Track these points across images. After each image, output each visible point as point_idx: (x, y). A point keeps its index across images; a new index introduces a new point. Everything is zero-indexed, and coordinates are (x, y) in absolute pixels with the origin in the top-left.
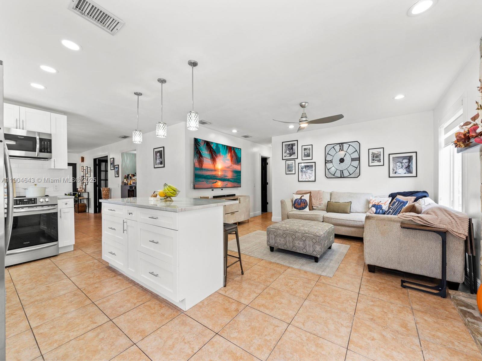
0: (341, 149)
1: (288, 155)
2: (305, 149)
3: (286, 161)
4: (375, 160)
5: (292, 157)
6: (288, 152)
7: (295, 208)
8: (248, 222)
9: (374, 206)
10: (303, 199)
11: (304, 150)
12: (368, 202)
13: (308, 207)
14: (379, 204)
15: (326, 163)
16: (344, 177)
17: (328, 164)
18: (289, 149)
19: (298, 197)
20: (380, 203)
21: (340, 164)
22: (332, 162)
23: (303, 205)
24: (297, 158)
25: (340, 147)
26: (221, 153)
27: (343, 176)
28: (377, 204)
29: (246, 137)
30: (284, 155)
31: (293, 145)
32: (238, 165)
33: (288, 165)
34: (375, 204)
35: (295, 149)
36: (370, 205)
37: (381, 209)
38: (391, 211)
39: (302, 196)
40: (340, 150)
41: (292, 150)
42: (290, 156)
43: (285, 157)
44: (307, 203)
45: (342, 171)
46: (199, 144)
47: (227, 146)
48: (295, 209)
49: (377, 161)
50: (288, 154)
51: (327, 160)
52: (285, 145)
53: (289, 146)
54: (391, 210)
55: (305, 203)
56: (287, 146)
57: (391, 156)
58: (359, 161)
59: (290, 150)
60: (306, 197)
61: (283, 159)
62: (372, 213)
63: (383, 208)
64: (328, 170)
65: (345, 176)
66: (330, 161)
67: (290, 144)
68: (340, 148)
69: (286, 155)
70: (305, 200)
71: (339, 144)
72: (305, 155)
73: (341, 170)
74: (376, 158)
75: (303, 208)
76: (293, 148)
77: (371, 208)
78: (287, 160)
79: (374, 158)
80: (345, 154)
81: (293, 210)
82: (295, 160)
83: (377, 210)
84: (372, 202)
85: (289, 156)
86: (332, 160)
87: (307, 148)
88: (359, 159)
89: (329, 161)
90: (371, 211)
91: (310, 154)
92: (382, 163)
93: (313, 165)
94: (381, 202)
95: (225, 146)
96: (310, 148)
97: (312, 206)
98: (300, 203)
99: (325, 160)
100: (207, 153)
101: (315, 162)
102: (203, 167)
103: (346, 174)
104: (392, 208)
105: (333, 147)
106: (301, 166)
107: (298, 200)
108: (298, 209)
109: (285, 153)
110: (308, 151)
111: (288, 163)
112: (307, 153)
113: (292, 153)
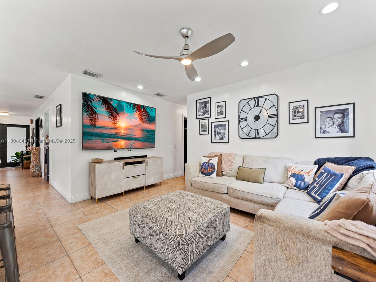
0: (257, 105)
2: (218, 107)
3: (200, 120)
4: (297, 117)
5: (206, 116)
6: (202, 110)
7: (202, 173)
8: (161, 185)
9: (293, 175)
10: (210, 163)
11: (217, 108)
12: (287, 169)
13: (215, 172)
14: (300, 174)
15: (239, 121)
16: (259, 138)
17: (242, 122)
18: (203, 107)
19: (206, 160)
20: (301, 172)
21: (255, 122)
22: (246, 121)
23: (210, 170)
24: (211, 117)
25: (255, 101)
26: (125, 110)
27: (258, 137)
28: (297, 173)
29: (159, 95)
30: (198, 113)
31: (206, 103)
32: (150, 125)
33: (202, 124)
34: (296, 173)
35: (208, 106)
36: (289, 174)
37: (302, 181)
38: (317, 186)
39: (210, 160)
40: (255, 106)
41: (206, 109)
42: (204, 115)
43: (199, 116)
44: (215, 168)
45: (257, 131)
46: (92, 101)
47: (135, 105)
48: (202, 175)
49: (299, 118)
51: (240, 118)
52: (199, 103)
53: (203, 105)
54: (317, 184)
55: (212, 168)
56: (201, 104)
57: (318, 110)
58: (276, 118)
59: (204, 109)
60: (215, 161)
61: (197, 119)
62: (291, 185)
63: (305, 180)
64: (242, 129)
65: (260, 137)
66: (244, 119)
67: (204, 102)
68: (255, 104)
70: (213, 164)
71: (254, 98)
72: (218, 113)
73: (256, 129)
74: (298, 113)
75: (210, 174)
76: (206, 106)
77: (290, 178)
79: (296, 114)
80: (261, 110)
81: (199, 175)
82: (208, 119)
83: (297, 181)
84: (291, 169)
86: (246, 118)
87: (221, 105)
88: (277, 116)
89: (242, 119)
90: (289, 182)
91: (223, 111)
92: (305, 120)
93: (226, 124)
94: (303, 170)
95: (131, 104)
96: (223, 105)
97: (222, 171)
98: (207, 167)
99: (239, 118)
100: (104, 110)
101: (228, 121)
102: (96, 125)
103: (262, 133)
104: (318, 181)
105: (248, 102)
106: (214, 125)
107: (206, 164)
108: (204, 175)
109: (199, 112)
110: (221, 108)
111: (201, 123)
112: (220, 111)
113: (206, 111)
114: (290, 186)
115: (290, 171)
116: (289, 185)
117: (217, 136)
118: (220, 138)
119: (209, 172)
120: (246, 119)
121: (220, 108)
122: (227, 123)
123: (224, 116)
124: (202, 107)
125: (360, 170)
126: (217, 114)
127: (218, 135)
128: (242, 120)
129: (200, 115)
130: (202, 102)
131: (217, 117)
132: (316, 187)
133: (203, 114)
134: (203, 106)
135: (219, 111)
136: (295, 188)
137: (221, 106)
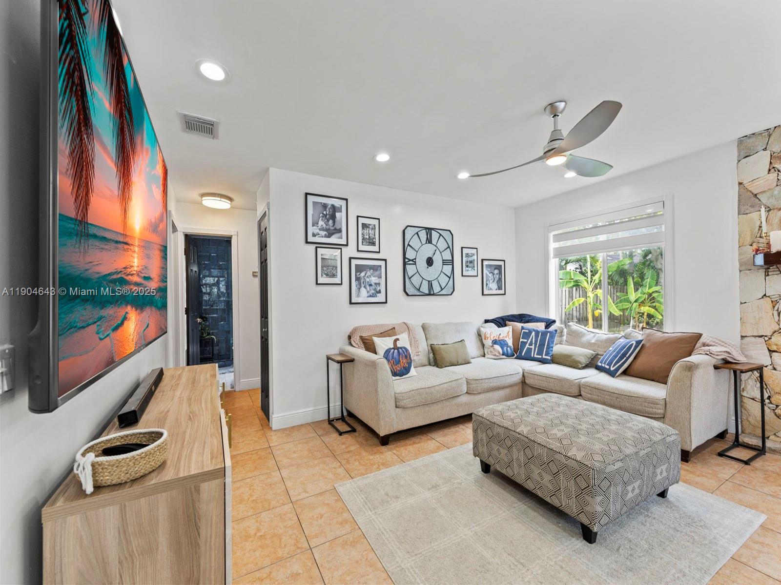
0: (429, 241)
1: (324, 233)
2: (365, 226)
3: (317, 247)
4: (469, 267)
5: (333, 240)
6: (321, 223)
9: (495, 342)
10: (400, 348)
11: (363, 228)
15: (405, 263)
16: (434, 295)
17: (408, 266)
18: (325, 215)
19: (389, 343)
20: (500, 337)
21: (427, 267)
22: (415, 264)
23: (404, 363)
24: (347, 245)
25: (427, 235)
27: (432, 293)
28: (498, 339)
30: (311, 230)
31: (334, 208)
33: (322, 259)
34: (496, 339)
35: (341, 219)
37: (507, 347)
39: (395, 341)
41: (334, 222)
42: (329, 236)
43: (314, 235)
44: (410, 355)
45: (430, 283)
50: (322, 229)
51: (408, 259)
52: (315, 203)
53: (326, 210)
55: (406, 357)
57: (484, 263)
59: (328, 221)
60: (405, 341)
61: (307, 242)
63: (509, 345)
64: (410, 278)
65: (435, 293)
66: (412, 260)
67: (327, 204)
68: (427, 238)
69: (318, 231)
70: (403, 347)
71: (426, 229)
72: (364, 239)
73: (430, 280)
74: (469, 263)
75: (407, 370)
76: (335, 217)
78: (319, 245)
80: (435, 251)
82: (341, 249)
83: (502, 348)
84: (488, 336)
85: (326, 236)
86: (415, 259)
87: (370, 225)
88: (452, 262)
89: (410, 260)
90: (493, 352)
91: (374, 238)
92: (475, 273)
94: (500, 334)
96: (374, 225)
99: (404, 258)
101: (385, 260)
103: (436, 287)
104: (529, 342)
105: (417, 233)
106: (356, 265)
107: (394, 352)
108: (397, 376)
109: (313, 225)
110: (370, 231)
111: (322, 255)
112: (370, 237)
113: (333, 228)
114: (498, 356)
115: (488, 338)
116: (495, 355)
117: (363, 289)
118: (369, 294)
119: (404, 367)
120: (415, 262)
121: (368, 229)
122: (382, 263)
123: (376, 249)
124: (321, 215)
125: (549, 324)
126: (362, 242)
127: (365, 287)
128: (408, 263)
129: (319, 234)
130: (324, 204)
131: (361, 248)
132: (532, 348)
133: (325, 235)
134: (325, 213)
135: (367, 237)
136: (504, 357)
137: (371, 227)
